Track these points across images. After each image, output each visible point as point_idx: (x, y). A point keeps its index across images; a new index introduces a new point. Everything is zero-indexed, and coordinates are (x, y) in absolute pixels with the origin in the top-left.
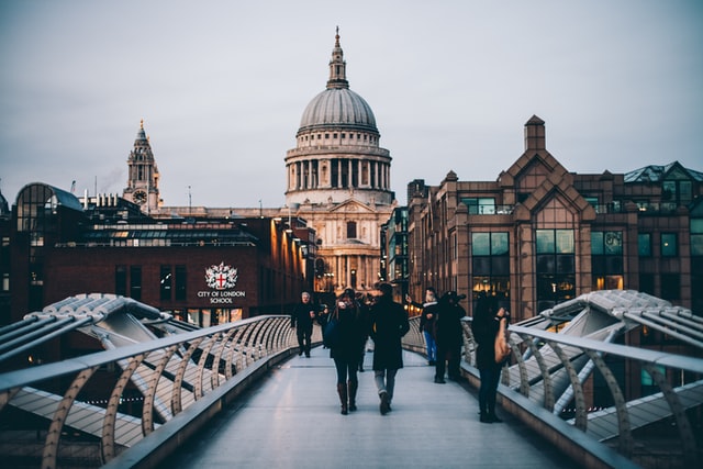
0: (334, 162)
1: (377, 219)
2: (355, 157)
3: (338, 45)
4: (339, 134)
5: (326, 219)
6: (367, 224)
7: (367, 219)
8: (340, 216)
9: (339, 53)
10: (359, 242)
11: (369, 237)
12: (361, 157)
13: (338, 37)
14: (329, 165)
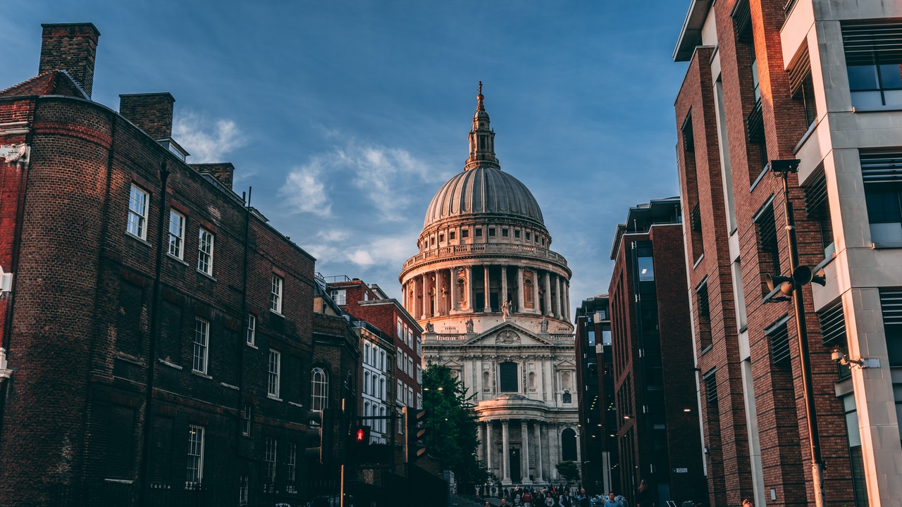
0: (477, 272)
1: (553, 358)
2: (513, 263)
3: (482, 108)
4: (484, 229)
5: (462, 358)
6: (536, 367)
7: (535, 358)
8: (488, 352)
9: (484, 118)
10: (524, 398)
11: (539, 390)
12: (523, 263)
13: (482, 97)
14: (467, 276)
